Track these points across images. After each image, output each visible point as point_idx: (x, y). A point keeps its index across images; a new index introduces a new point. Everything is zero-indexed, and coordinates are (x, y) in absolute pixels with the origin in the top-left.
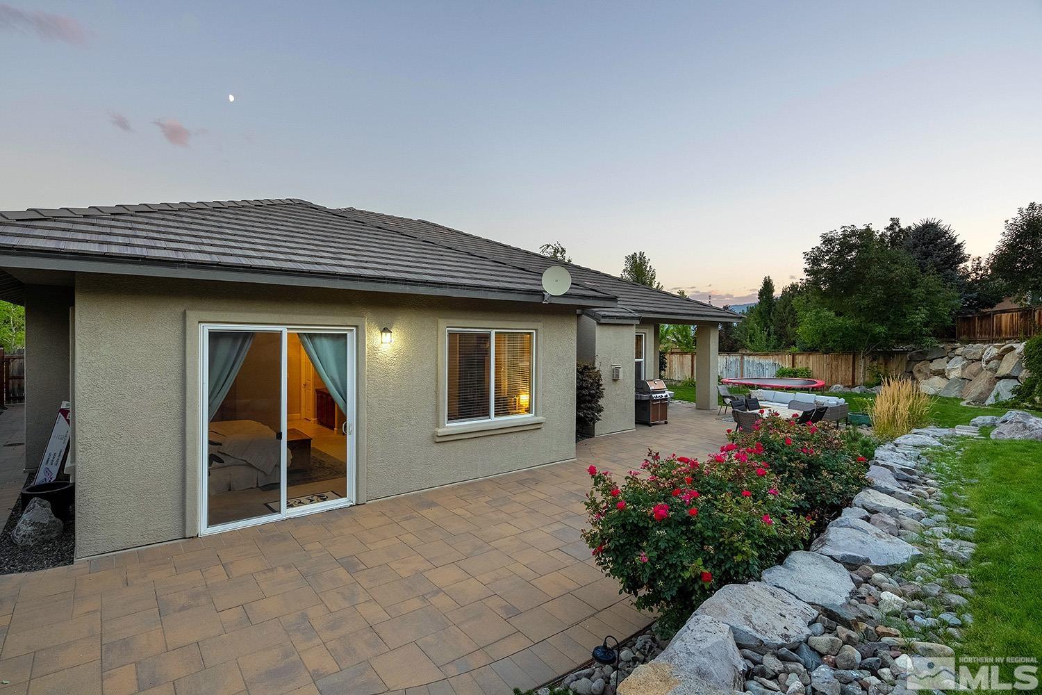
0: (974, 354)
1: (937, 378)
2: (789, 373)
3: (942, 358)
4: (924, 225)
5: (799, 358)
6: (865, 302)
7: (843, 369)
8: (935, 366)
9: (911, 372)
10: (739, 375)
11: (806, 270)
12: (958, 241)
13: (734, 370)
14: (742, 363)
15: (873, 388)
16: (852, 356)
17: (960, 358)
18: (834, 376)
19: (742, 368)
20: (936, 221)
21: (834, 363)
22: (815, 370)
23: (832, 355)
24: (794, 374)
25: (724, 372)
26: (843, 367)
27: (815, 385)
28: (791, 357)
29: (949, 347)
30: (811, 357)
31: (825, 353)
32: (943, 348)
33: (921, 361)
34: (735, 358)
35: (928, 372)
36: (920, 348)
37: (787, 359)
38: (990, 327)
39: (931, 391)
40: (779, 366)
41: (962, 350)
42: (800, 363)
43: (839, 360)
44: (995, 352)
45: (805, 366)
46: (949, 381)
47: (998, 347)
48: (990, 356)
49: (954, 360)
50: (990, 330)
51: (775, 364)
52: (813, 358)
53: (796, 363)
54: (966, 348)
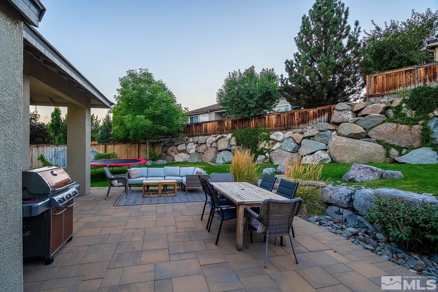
0: (202, 141)
1: (183, 154)
2: (102, 157)
3: (182, 144)
5: (109, 147)
7: (134, 152)
8: (180, 148)
9: (166, 152)
13: (62, 157)
16: (138, 145)
17: (192, 143)
18: (129, 156)
21: (129, 149)
22: (118, 154)
23: (128, 145)
25: (53, 160)
26: (134, 151)
28: (104, 146)
31: (124, 144)
32: (182, 139)
33: (171, 146)
34: (63, 148)
35: (177, 151)
36: (169, 140)
37: (102, 147)
38: (201, 129)
39: (181, 160)
40: (96, 152)
41: (191, 140)
42: (110, 150)
43: (132, 147)
44: (214, 139)
45: (112, 152)
46: (190, 154)
47: (214, 137)
48: (213, 141)
49: (190, 144)
50: (201, 131)
51: (94, 151)
52: (117, 147)
53: (107, 150)
54: (193, 139)
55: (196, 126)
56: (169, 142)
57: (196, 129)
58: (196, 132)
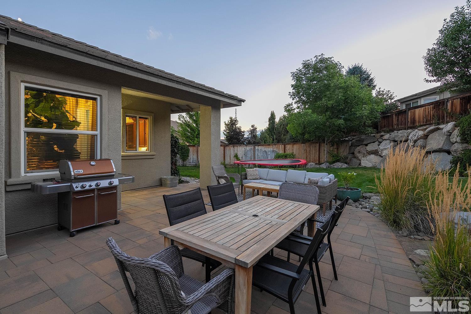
0: (401, 137)
1: (372, 156)
2: (282, 156)
3: (374, 142)
4: (353, 68)
5: (288, 147)
6: (331, 102)
7: (313, 153)
8: (370, 148)
9: (353, 153)
10: (253, 158)
11: (292, 86)
12: (372, 77)
13: (249, 156)
14: (254, 151)
15: (334, 164)
16: (318, 144)
17: (388, 141)
18: (308, 157)
19: (254, 154)
20: (360, 65)
21: (308, 149)
22: (297, 155)
23: (307, 144)
24: (285, 157)
25: (244, 157)
26: (313, 151)
27: (300, 163)
28: (283, 146)
29: (378, 135)
30: (295, 146)
32: (374, 136)
33: (359, 146)
34: (250, 148)
35: (365, 153)
36: (358, 138)
37: (281, 147)
38: (406, 119)
39: (369, 165)
40: (276, 152)
41: (387, 136)
42: (289, 149)
43: (311, 147)
44: (421, 133)
45: (291, 152)
46: (382, 157)
47: (422, 130)
48: (417, 137)
49: (384, 143)
50: (405, 121)
51: (274, 151)
52: (296, 147)
53: (286, 150)
54: (391, 134)
55: (399, 116)
56: (358, 140)
57: (398, 120)
58: (398, 125)
